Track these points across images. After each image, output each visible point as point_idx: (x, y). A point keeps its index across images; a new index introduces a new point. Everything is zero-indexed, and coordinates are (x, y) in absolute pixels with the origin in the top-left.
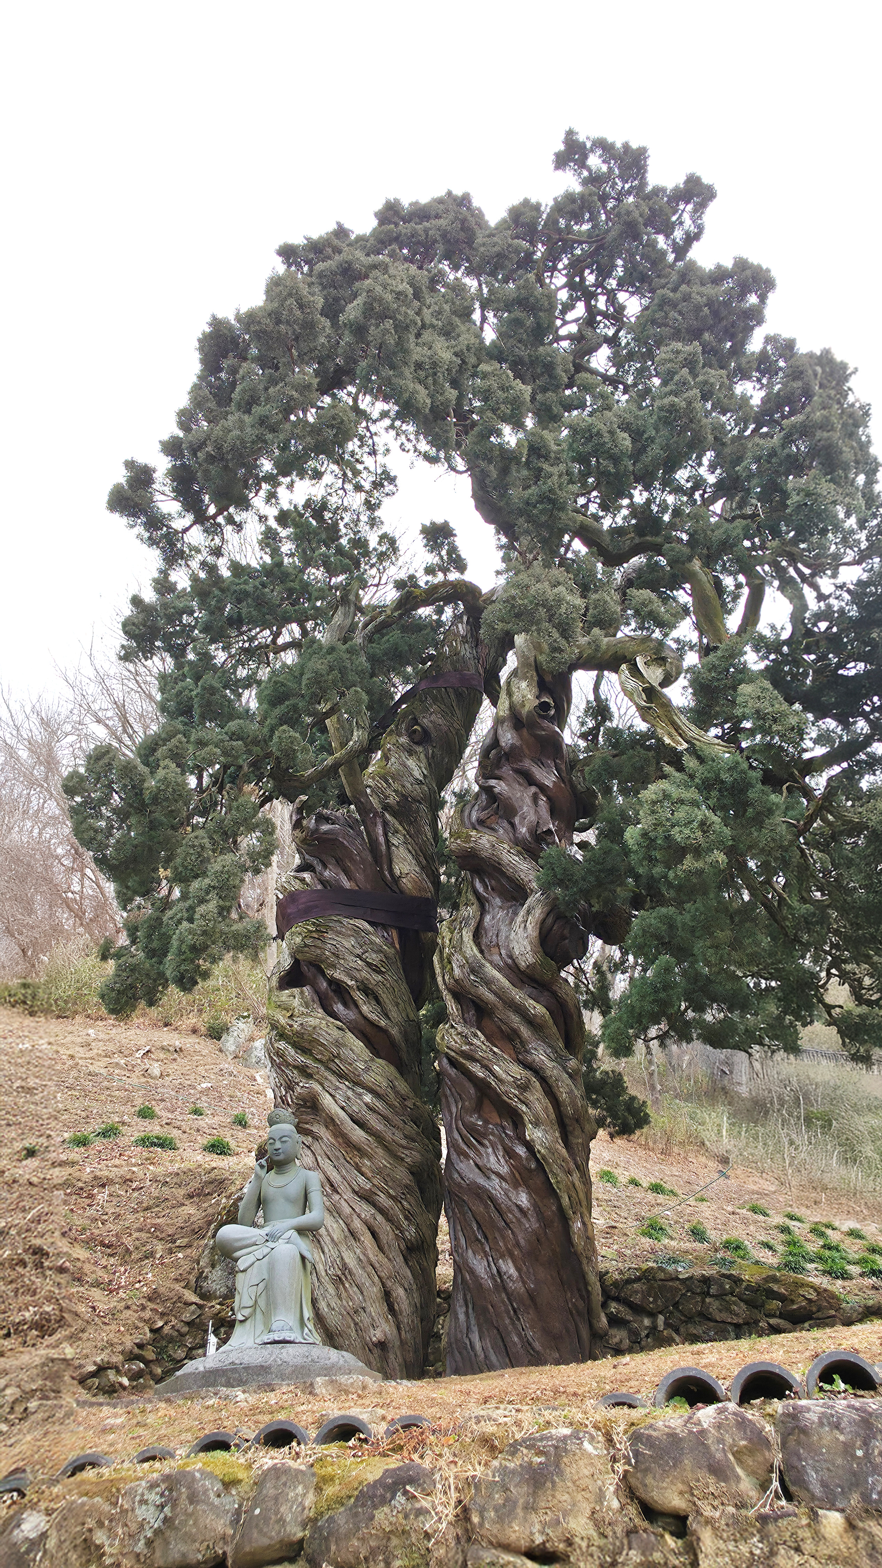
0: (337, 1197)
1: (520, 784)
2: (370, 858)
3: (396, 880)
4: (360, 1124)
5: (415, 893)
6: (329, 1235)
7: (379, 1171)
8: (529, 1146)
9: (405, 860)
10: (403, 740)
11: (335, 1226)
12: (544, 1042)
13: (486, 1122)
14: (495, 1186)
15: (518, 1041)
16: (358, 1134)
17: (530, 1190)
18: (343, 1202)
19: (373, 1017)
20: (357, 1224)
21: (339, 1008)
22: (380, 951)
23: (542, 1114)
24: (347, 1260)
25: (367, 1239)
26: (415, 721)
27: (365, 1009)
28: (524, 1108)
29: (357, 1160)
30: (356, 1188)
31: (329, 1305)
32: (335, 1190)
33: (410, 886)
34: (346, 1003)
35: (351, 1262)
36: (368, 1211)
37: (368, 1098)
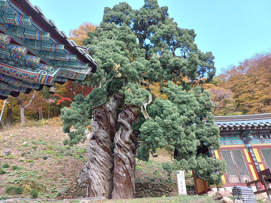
2: (106, 120)
3: (110, 123)
4: (102, 162)
7: (104, 169)
8: (126, 167)
9: (112, 120)
11: (97, 177)
12: (129, 152)
13: (120, 163)
14: (121, 173)
15: (125, 152)
16: (101, 164)
17: (126, 174)
18: (99, 173)
20: (100, 177)
23: (128, 163)
25: (102, 179)
26: (115, 96)
27: (104, 144)
28: (125, 162)
29: (101, 167)
30: (101, 171)
31: (96, 188)
34: (101, 143)
35: (99, 182)
36: (102, 175)
37: (103, 158)
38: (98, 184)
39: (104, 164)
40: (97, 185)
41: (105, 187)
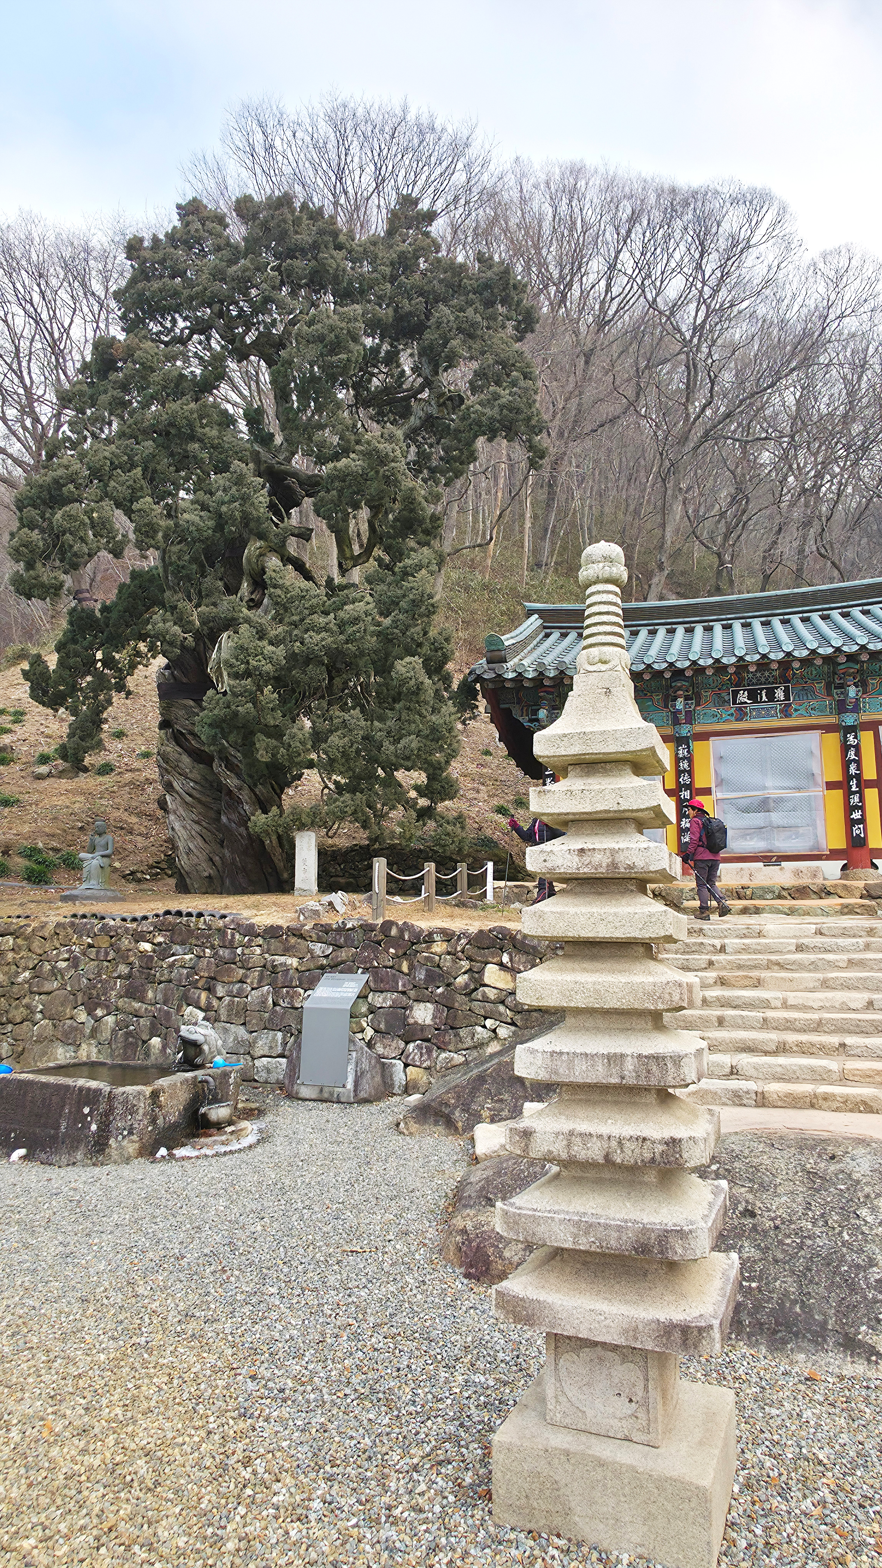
0: (185, 822)
4: (190, 795)
7: (199, 814)
11: (186, 833)
16: (189, 799)
18: (187, 824)
20: (193, 833)
21: (182, 741)
23: (248, 800)
25: (199, 839)
29: (190, 808)
30: (192, 819)
35: (191, 846)
36: (197, 828)
37: (192, 784)
38: (189, 852)
39: (199, 801)
40: (188, 854)
41: (211, 860)
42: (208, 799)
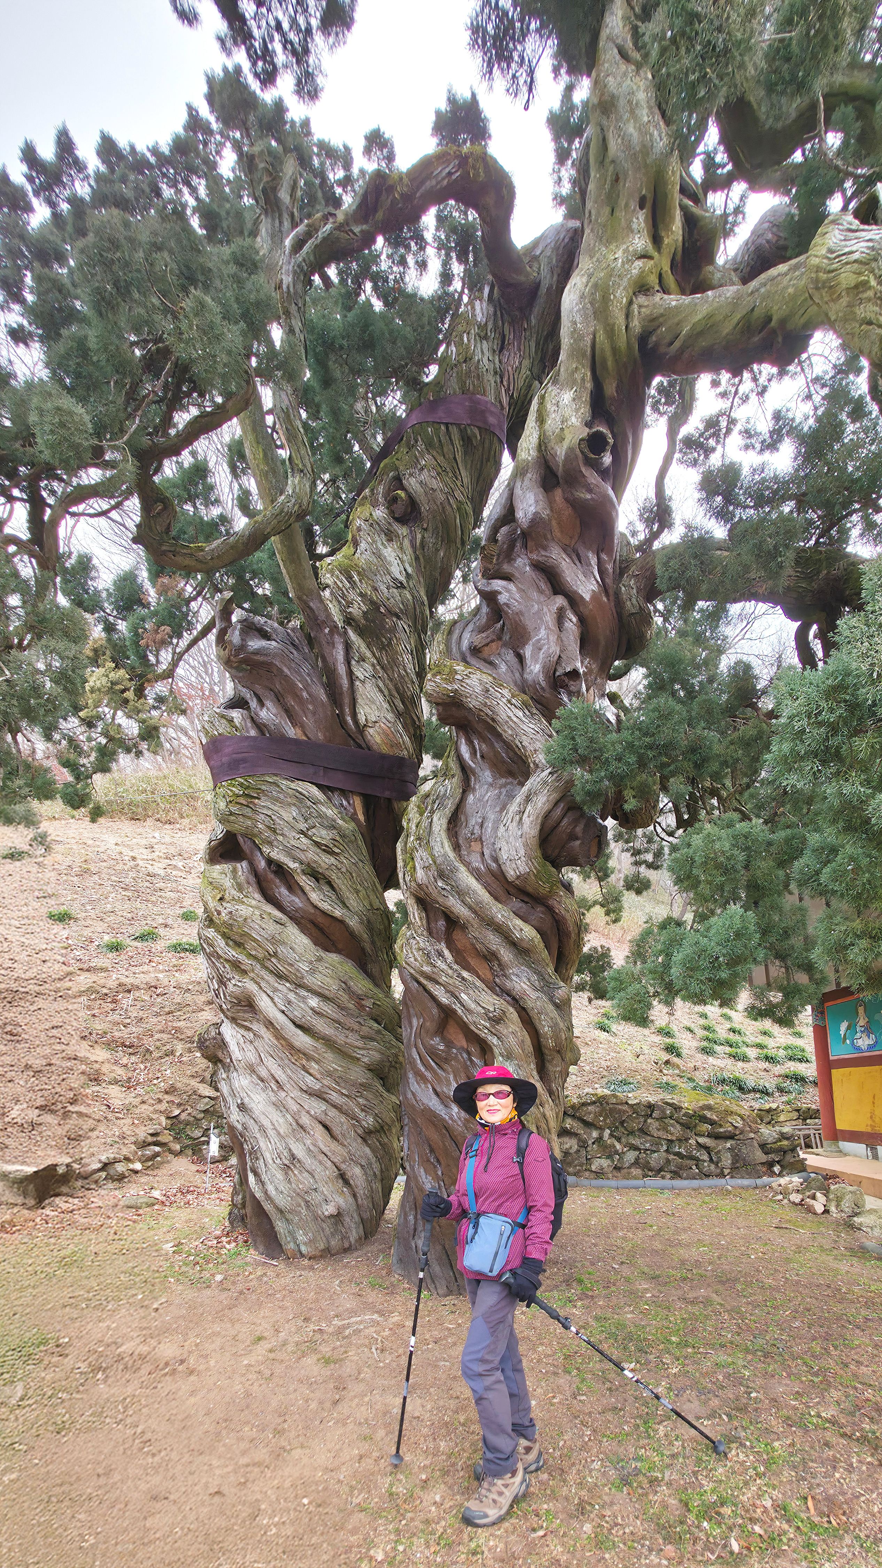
0: (283, 1094)
1: (541, 592)
2: (323, 697)
3: (361, 730)
4: (307, 1030)
5: (385, 750)
6: (275, 1129)
7: (329, 1074)
9: (373, 702)
10: (380, 513)
11: (281, 1120)
12: (530, 967)
13: (449, 1044)
14: (453, 1116)
15: (496, 963)
18: (289, 1099)
19: (325, 906)
20: (305, 1120)
21: (282, 892)
22: (333, 827)
23: (517, 1050)
24: (295, 1152)
25: (317, 1131)
26: (398, 482)
27: (314, 896)
28: (495, 1041)
29: (304, 1062)
30: (305, 1088)
31: (277, 1189)
32: (280, 1087)
33: (378, 739)
34: (290, 889)
35: (298, 1151)
36: (317, 1107)
37: (314, 1002)
38: (291, 1164)
39: (329, 1043)
40: (286, 1168)
42: (353, 1039)
